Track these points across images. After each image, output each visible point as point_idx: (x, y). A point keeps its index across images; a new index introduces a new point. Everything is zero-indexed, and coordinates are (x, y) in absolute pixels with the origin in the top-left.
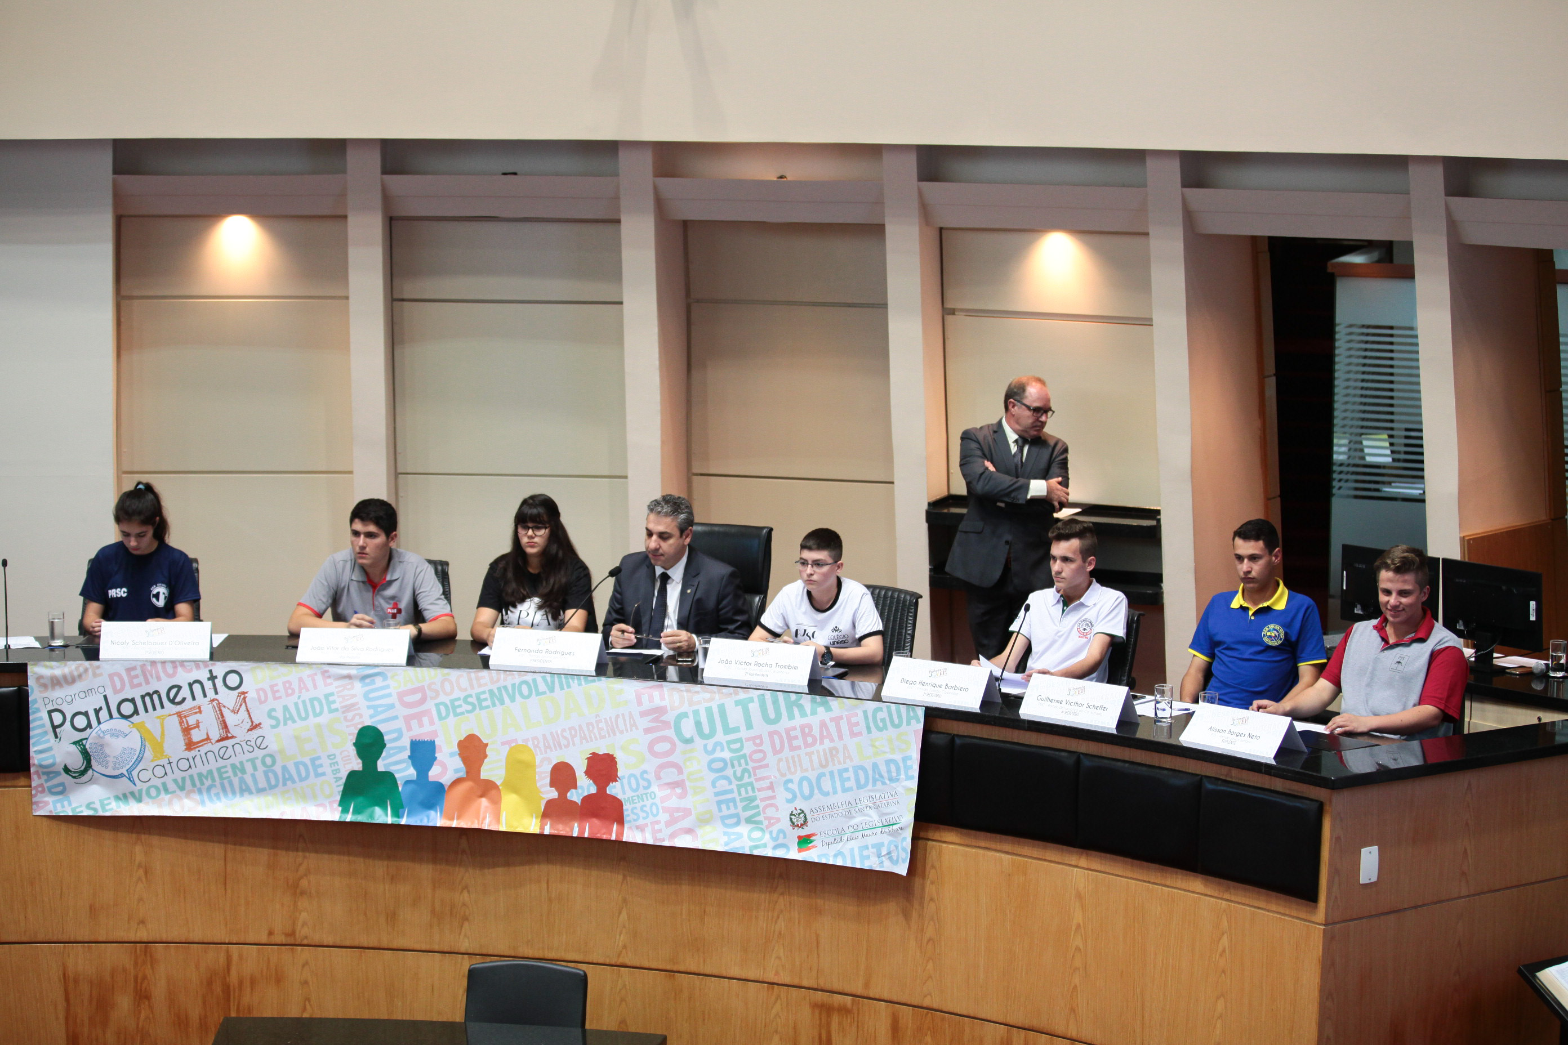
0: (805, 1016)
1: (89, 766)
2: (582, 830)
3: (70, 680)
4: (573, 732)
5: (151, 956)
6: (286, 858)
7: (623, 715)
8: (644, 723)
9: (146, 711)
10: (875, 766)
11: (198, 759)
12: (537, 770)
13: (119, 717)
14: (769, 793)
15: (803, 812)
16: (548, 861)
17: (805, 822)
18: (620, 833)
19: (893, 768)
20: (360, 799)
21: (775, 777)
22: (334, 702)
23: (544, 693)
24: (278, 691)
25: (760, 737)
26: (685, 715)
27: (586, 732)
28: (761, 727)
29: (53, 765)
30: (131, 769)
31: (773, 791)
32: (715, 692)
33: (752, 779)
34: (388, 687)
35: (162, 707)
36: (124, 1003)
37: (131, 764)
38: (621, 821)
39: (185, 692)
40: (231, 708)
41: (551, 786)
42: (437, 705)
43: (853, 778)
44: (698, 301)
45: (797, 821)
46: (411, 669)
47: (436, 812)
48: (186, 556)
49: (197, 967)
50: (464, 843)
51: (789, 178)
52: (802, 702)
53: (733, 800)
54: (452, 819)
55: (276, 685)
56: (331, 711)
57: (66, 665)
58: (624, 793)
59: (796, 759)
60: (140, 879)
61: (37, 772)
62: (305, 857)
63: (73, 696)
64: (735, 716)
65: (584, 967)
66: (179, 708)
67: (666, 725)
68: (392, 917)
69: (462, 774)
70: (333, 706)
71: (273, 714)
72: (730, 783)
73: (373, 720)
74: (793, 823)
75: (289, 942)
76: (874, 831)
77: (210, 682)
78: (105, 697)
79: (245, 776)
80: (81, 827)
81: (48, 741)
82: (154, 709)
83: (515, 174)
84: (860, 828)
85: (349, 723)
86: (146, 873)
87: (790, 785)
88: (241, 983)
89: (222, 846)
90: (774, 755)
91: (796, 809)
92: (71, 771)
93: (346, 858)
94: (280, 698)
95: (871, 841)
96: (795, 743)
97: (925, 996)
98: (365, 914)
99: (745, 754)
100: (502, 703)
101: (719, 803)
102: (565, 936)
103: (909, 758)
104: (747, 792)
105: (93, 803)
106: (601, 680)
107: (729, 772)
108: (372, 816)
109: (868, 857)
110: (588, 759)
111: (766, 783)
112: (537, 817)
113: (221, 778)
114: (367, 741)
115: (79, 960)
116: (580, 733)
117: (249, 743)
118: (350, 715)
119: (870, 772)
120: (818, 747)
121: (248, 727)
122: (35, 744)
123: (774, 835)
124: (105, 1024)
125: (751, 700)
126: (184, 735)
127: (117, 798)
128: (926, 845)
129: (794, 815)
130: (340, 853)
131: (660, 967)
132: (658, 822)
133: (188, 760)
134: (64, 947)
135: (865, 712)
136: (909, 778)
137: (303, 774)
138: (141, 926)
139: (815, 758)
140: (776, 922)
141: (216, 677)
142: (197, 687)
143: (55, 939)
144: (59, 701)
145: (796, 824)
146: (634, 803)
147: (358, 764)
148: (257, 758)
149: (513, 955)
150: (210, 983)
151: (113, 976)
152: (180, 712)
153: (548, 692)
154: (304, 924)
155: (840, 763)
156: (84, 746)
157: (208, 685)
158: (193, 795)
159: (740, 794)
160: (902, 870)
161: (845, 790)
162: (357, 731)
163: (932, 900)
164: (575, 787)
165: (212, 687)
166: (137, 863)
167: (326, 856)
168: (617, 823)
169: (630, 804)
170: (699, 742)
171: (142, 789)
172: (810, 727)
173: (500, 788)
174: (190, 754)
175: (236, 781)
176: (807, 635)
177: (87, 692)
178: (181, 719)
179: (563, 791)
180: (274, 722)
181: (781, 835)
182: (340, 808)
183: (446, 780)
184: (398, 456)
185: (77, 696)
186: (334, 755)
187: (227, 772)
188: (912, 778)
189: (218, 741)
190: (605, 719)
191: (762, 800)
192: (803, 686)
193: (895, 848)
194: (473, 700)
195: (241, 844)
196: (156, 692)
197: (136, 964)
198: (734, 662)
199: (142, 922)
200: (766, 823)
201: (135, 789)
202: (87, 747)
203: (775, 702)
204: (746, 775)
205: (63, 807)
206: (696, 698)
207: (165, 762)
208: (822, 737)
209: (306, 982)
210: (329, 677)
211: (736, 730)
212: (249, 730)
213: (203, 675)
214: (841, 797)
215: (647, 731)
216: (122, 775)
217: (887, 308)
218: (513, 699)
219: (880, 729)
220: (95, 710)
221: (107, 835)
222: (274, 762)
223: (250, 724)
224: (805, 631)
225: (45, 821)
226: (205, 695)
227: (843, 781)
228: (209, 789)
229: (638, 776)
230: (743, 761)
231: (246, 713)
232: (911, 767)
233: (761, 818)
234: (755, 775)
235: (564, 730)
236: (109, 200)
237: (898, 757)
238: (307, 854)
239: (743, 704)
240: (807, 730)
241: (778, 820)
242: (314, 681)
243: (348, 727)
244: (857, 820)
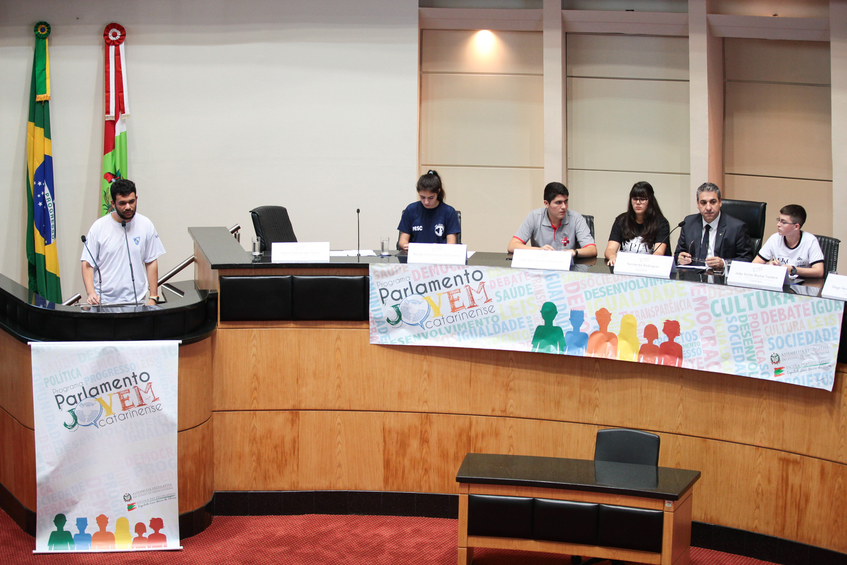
0: (775, 465)
1: (400, 318)
2: (660, 361)
3: (391, 273)
4: (657, 309)
5: (430, 420)
6: (503, 371)
7: (684, 300)
8: (695, 305)
9: (431, 290)
10: (817, 332)
11: (458, 317)
12: (637, 328)
13: (417, 293)
14: (760, 345)
15: (778, 355)
16: (642, 377)
17: (779, 361)
18: (680, 363)
19: (826, 333)
20: (543, 341)
21: (764, 336)
22: (531, 289)
23: (642, 287)
24: (501, 282)
25: (756, 314)
26: (717, 301)
27: (664, 309)
28: (757, 310)
29: (381, 318)
30: (422, 321)
31: (762, 344)
32: (733, 290)
33: (752, 337)
34: (559, 282)
35: (440, 289)
36: (414, 444)
37: (422, 318)
38: (681, 357)
39: (452, 281)
40: (476, 291)
41: (645, 337)
42: (585, 292)
43: (805, 338)
44: (730, 81)
45: (775, 360)
46: (572, 272)
47: (583, 348)
48: (454, 209)
49: (454, 426)
50: (597, 366)
51: (779, 16)
52: (779, 296)
53: (741, 348)
54: (591, 353)
55: (501, 279)
56: (529, 294)
57: (389, 265)
58: (683, 342)
59: (775, 327)
60: (425, 379)
61: (373, 321)
62: (513, 370)
63: (393, 282)
64: (743, 303)
65: (658, 434)
66: (448, 290)
67: (707, 306)
68: (558, 404)
69: (598, 329)
70: (530, 291)
71: (498, 294)
72: (740, 339)
73: (551, 299)
74: (772, 361)
75: (502, 415)
76: (815, 367)
77: (466, 276)
78: (410, 283)
79: (482, 326)
80: (395, 351)
81: (379, 305)
82: (436, 290)
83: (633, 11)
84: (808, 365)
85: (538, 300)
86: (428, 376)
87: (771, 341)
88: (477, 436)
89: (469, 363)
90: (763, 324)
91: (774, 353)
92: (391, 321)
93: (535, 371)
94: (502, 286)
95: (814, 372)
96: (775, 318)
97: (839, 456)
98: (544, 402)
99: (748, 324)
100: (620, 292)
101: (733, 349)
102: (649, 417)
103: (835, 328)
104: (748, 344)
105: (402, 338)
106: (673, 281)
107: (739, 333)
108: (549, 350)
109: (812, 381)
110: (665, 323)
111: (758, 339)
112: (636, 354)
113: (470, 327)
114: (547, 310)
115: (392, 421)
116: (661, 309)
117: (485, 309)
118: (539, 296)
119: (814, 335)
120: (787, 321)
121: (485, 301)
122: (372, 306)
123: (762, 367)
124: (404, 455)
125: (752, 295)
126: (451, 304)
127: (415, 336)
128: (843, 375)
129: (773, 357)
130: (532, 369)
131: (699, 435)
132: (701, 358)
133: (453, 317)
134: (384, 413)
135: (812, 303)
136: (835, 339)
137: (513, 326)
138: (425, 403)
139: (785, 327)
140: (761, 414)
141: (469, 274)
142: (458, 279)
143: (380, 410)
144: (386, 284)
145: (774, 361)
146: (688, 348)
147: (542, 322)
148: (489, 317)
149: (621, 426)
150: (460, 435)
151: (409, 430)
152: (449, 292)
153: (644, 286)
154: (511, 406)
155: (798, 330)
156: (398, 308)
157: (464, 278)
158: (454, 336)
159: (745, 345)
160: (830, 388)
161: (801, 344)
162: (542, 305)
163: (845, 405)
164: (657, 338)
165: (466, 279)
166: (424, 371)
167: (524, 370)
168: (679, 358)
169: (686, 348)
170: (724, 316)
171: (428, 332)
172: (783, 310)
173: (617, 337)
174: (454, 314)
175: (478, 329)
176: (784, 261)
177: (400, 280)
178: (450, 295)
179: (651, 339)
180: (499, 299)
181: (766, 367)
182: (532, 345)
183: (589, 332)
184: (568, 159)
185: (395, 281)
186: (530, 317)
187: (473, 324)
188: (836, 339)
189: (469, 308)
190: (674, 302)
191: (756, 348)
192: (780, 288)
193: (826, 376)
194: (605, 290)
195: (479, 363)
196: (437, 281)
197: (422, 424)
198: (744, 274)
199: (426, 402)
200: (758, 360)
201: (424, 332)
202: (400, 309)
203: (765, 296)
204: (748, 334)
205: (386, 340)
206: (723, 292)
207: (440, 318)
208: (789, 316)
209: (511, 437)
210: (529, 275)
211: (744, 310)
212: (485, 302)
213: (462, 273)
214: (798, 348)
215: (697, 309)
216: (417, 324)
217: (831, 87)
218: (625, 290)
219: (820, 313)
220: (404, 289)
221: (409, 355)
222: (498, 319)
223: (486, 299)
224: (783, 259)
225: (376, 347)
226: (462, 283)
227: (800, 339)
228: (463, 333)
229: (691, 334)
230: (747, 327)
231: (484, 293)
232: (836, 333)
233: (755, 358)
234: (753, 335)
235: (652, 307)
236: (417, 21)
237: (829, 327)
238: (514, 369)
239: (748, 297)
240: (781, 312)
241: (765, 359)
242: (520, 277)
243: (537, 302)
244: (807, 361)
